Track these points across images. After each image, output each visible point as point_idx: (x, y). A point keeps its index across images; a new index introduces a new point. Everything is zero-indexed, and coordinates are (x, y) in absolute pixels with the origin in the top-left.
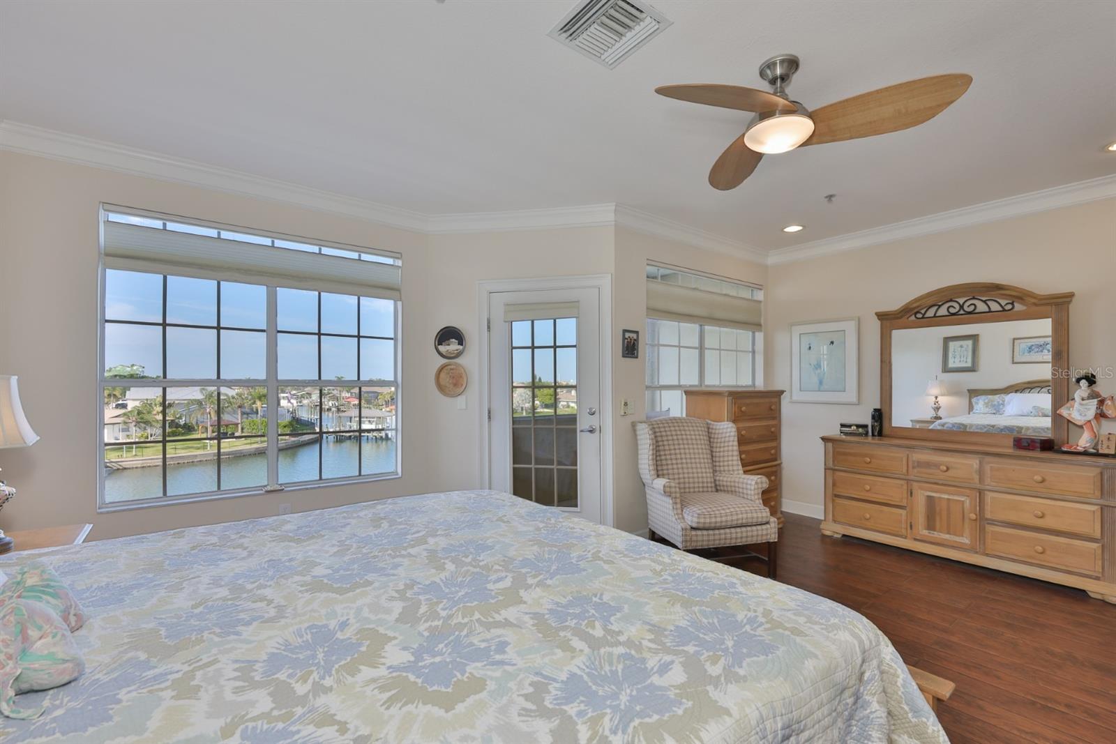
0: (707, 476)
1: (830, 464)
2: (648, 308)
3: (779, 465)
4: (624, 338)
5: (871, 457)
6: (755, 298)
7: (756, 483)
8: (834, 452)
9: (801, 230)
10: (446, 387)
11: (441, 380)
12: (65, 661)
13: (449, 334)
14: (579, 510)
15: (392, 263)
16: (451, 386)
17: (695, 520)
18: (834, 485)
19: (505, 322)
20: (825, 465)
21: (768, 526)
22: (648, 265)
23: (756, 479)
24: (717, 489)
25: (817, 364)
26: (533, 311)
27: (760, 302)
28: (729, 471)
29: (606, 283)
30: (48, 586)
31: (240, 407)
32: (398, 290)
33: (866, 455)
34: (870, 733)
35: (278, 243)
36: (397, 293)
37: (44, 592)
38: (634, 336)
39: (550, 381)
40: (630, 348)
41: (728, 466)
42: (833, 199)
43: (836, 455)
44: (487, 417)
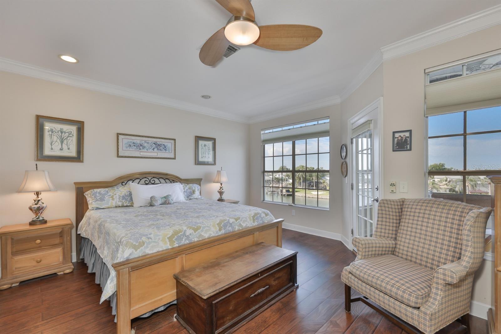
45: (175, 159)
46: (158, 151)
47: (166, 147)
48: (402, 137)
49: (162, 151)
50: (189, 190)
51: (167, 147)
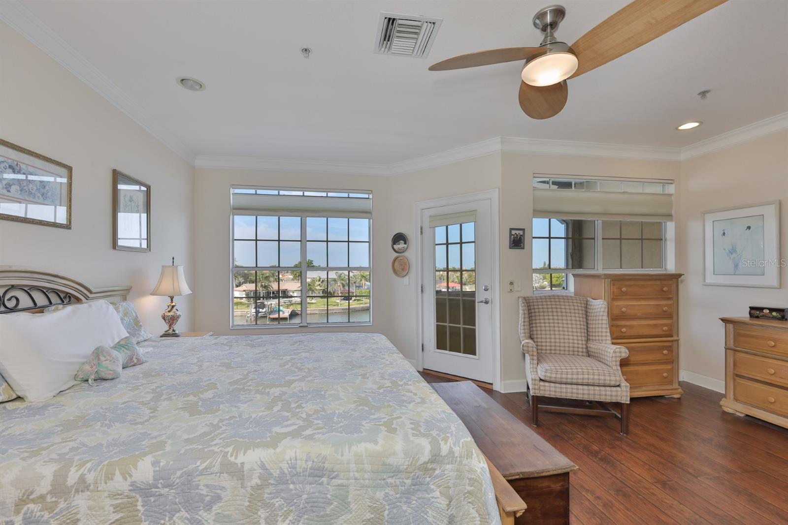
0: (580, 343)
1: (731, 344)
2: (534, 211)
3: (678, 341)
4: (511, 234)
5: (775, 340)
6: (666, 192)
7: (615, 352)
8: (734, 333)
9: (698, 126)
10: (398, 271)
11: (395, 266)
12: (110, 370)
13: (399, 238)
14: (477, 358)
15: (368, 197)
16: (401, 270)
17: (543, 374)
18: (735, 365)
19: (430, 228)
20: (726, 345)
21: (618, 389)
22: (534, 177)
23: (615, 348)
24: (589, 354)
25: (733, 249)
26: (446, 219)
27: (671, 195)
28: (599, 340)
29: (495, 195)
30: (126, 345)
31: (355, 283)
32: (370, 213)
33: (770, 339)
34: (428, 510)
35: (306, 194)
36: (369, 215)
37: (124, 347)
38: (521, 233)
39: (458, 267)
40: (517, 242)
41: (598, 336)
42: (707, 95)
43: (737, 336)
44: (420, 290)
45: (70, 228)
46: (20, 197)
47: (44, 187)
48: (517, 235)
49: (34, 197)
50: (126, 318)
51: (47, 188)
